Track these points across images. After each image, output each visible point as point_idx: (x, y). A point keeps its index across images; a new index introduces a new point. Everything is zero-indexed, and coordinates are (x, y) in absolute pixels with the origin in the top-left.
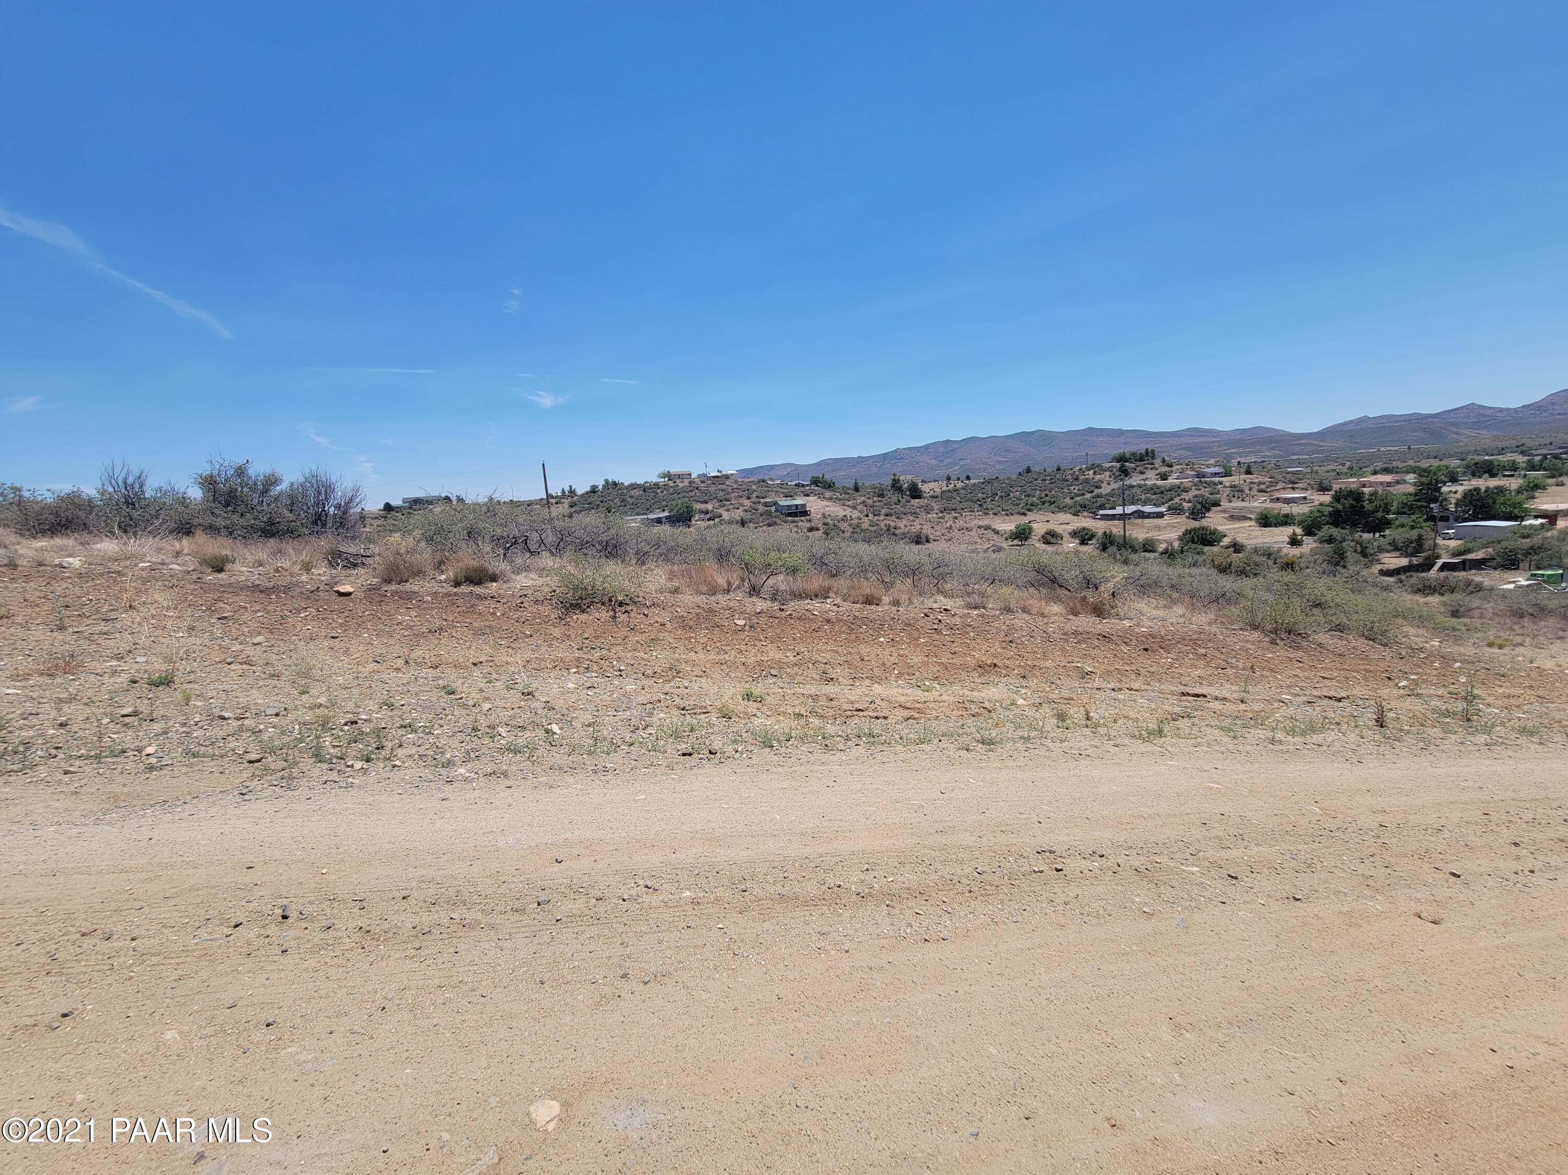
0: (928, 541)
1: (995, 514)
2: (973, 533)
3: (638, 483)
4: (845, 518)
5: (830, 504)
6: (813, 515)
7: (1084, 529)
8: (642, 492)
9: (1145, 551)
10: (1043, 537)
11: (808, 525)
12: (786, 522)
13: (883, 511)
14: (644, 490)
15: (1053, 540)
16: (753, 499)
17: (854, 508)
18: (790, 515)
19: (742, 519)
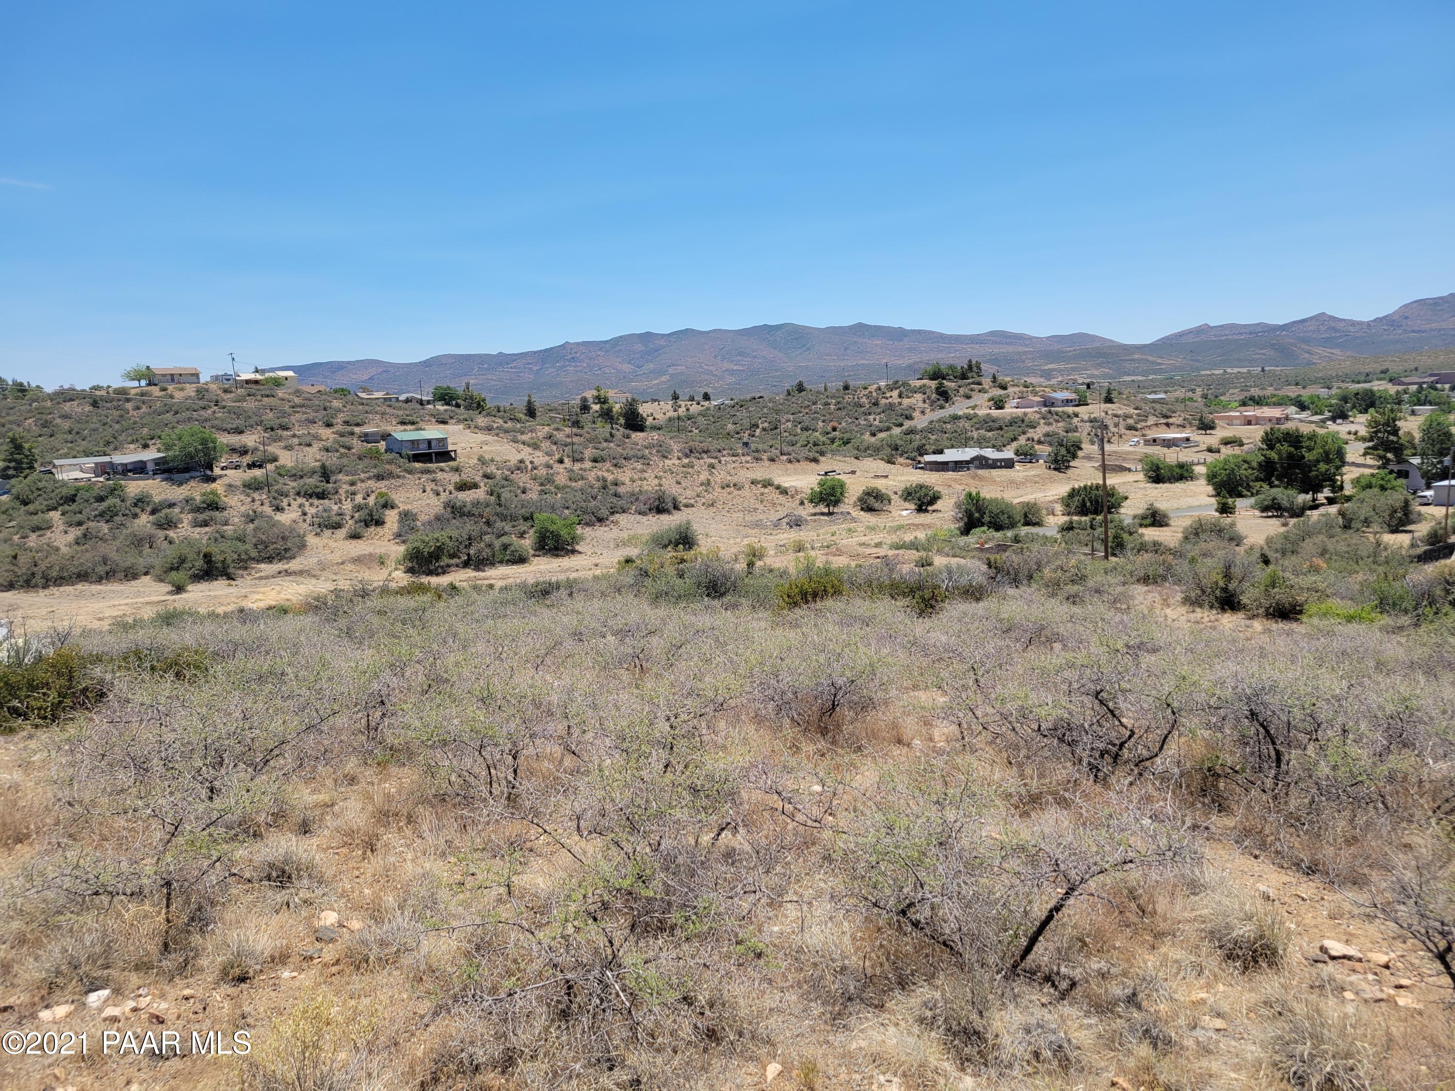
0: (676, 508)
1: (772, 460)
2: (746, 492)
3: (78, 388)
4: (520, 466)
5: (489, 438)
6: (461, 460)
7: (921, 487)
8: (88, 408)
9: (1027, 524)
10: (860, 499)
11: (456, 478)
12: (410, 472)
13: (588, 453)
14: (95, 404)
15: (877, 505)
16: (339, 428)
17: (535, 446)
18: (417, 458)
19: (323, 467)
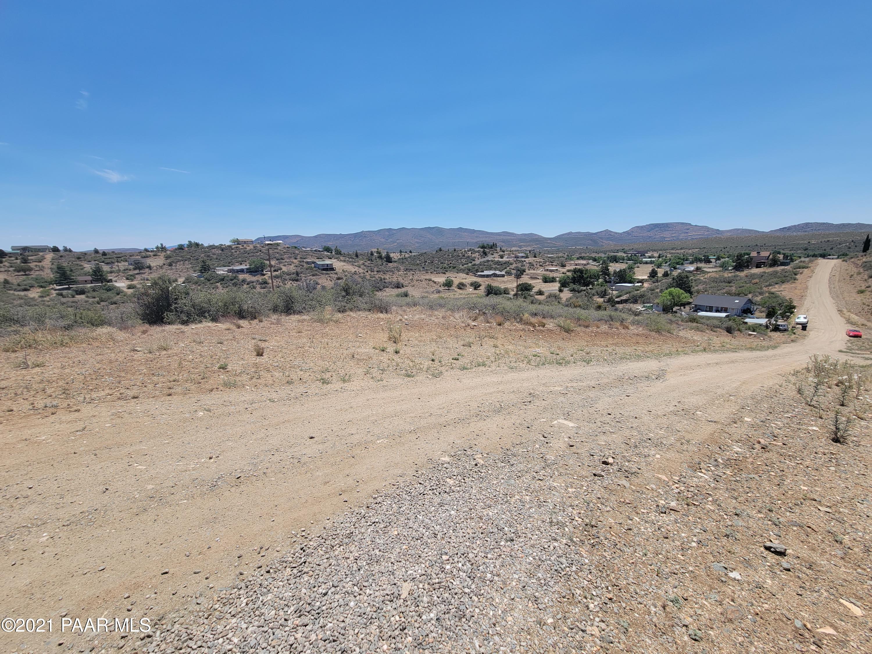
0: (403, 287)
1: (431, 273)
2: (423, 283)
3: (216, 245)
4: (355, 273)
5: (345, 264)
6: (337, 270)
7: (476, 282)
8: (220, 252)
9: (505, 294)
10: (458, 286)
11: (336, 276)
12: (322, 274)
13: (375, 269)
14: (222, 250)
15: (462, 287)
16: (299, 260)
17: (359, 267)
18: (324, 270)
19: (297, 272)
